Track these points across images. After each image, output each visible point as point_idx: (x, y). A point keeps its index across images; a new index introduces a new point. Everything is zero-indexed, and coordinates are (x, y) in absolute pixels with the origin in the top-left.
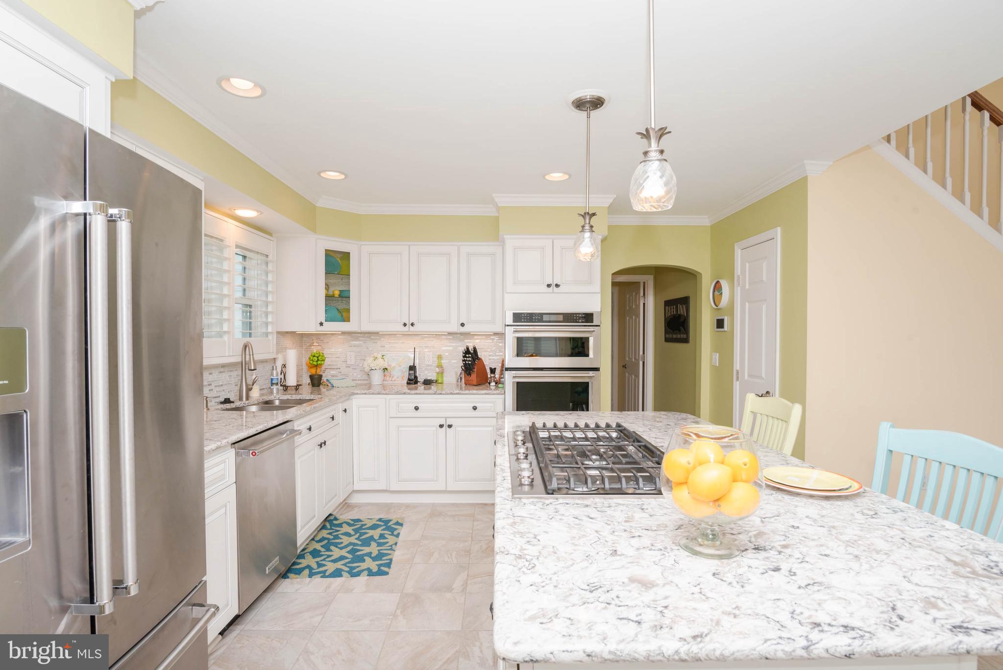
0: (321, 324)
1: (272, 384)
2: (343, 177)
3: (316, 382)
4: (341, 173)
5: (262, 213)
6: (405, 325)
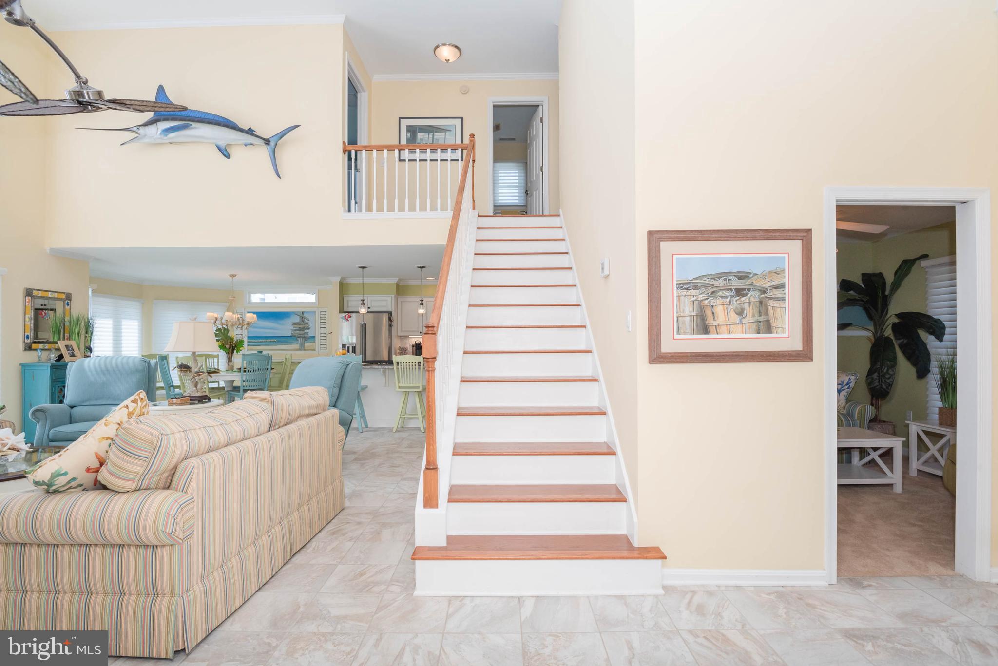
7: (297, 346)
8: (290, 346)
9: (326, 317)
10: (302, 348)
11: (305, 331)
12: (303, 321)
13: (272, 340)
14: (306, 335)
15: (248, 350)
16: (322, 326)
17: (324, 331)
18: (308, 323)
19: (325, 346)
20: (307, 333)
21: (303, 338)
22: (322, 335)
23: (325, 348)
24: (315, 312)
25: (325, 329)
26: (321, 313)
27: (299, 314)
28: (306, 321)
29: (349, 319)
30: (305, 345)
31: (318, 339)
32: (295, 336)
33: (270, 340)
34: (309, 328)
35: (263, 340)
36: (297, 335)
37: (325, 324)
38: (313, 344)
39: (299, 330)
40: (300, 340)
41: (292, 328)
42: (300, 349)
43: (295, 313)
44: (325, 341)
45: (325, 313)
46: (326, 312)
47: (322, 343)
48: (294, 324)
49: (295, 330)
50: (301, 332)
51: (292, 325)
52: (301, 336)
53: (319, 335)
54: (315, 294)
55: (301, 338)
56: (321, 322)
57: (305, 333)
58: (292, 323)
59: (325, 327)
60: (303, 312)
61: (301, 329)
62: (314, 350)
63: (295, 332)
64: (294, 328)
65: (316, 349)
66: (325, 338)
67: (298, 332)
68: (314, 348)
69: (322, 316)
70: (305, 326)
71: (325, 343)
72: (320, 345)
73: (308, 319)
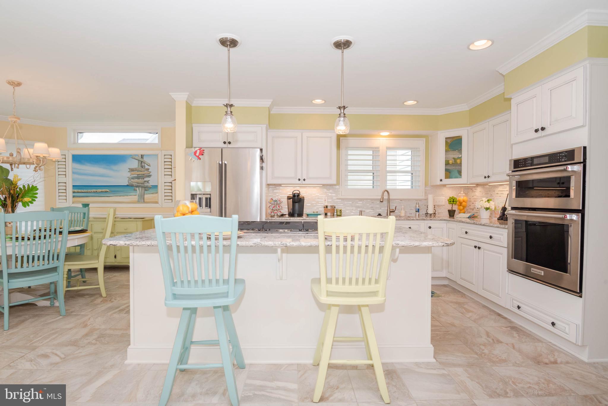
0: (441, 180)
1: (416, 211)
2: (416, 102)
3: (452, 215)
4: (415, 101)
5: (391, 133)
6: (485, 177)
7: (136, 198)
8: (126, 197)
9: (171, 162)
10: (142, 199)
11: (146, 179)
12: (142, 167)
13: (103, 190)
14: (146, 184)
15: (73, 203)
16: (166, 173)
17: (169, 179)
18: (148, 169)
19: (170, 198)
20: (148, 182)
21: (142, 187)
22: (166, 184)
23: (171, 201)
24: (157, 155)
25: (170, 176)
26: (166, 157)
27: (137, 157)
28: (147, 167)
29: (200, 156)
30: (146, 196)
31: (161, 189)
32: (132, 186)
33: (100, 190)
34: (150, 176)
35: (93, 190)
36: (135, 184)
37: (170, 170)
38: (157, 195)
39: (138, 178)
40: (139, 191)
41: (129, 175)
42: (138, 202)
43: (133, 157)
44: (170, 191)
45: (170, 157)
46: (171, 155)
47: (166, 194)
48: (132, 170)
49: (133, 178)
50: (140, 181)
51: (129, 172)
52: (140, 184)
53: (163, 184)
54: (157, 133)
55: (140, 188)
56: (165, 168)
57: (145, 181)
58: (129, 169)
59: (170, 173)
60: (142, 155)
61: (140, 177)
62: (157, 203)
63: (132, 180)
64: (130, 175)
65: (160, 202)
66: (170, 188)
67: (136, 180)
68: (157, 200)
69: (166, 160)
70: (145, 173)
71: (170, 194)
72: (165, 196)
73: (149, 165)
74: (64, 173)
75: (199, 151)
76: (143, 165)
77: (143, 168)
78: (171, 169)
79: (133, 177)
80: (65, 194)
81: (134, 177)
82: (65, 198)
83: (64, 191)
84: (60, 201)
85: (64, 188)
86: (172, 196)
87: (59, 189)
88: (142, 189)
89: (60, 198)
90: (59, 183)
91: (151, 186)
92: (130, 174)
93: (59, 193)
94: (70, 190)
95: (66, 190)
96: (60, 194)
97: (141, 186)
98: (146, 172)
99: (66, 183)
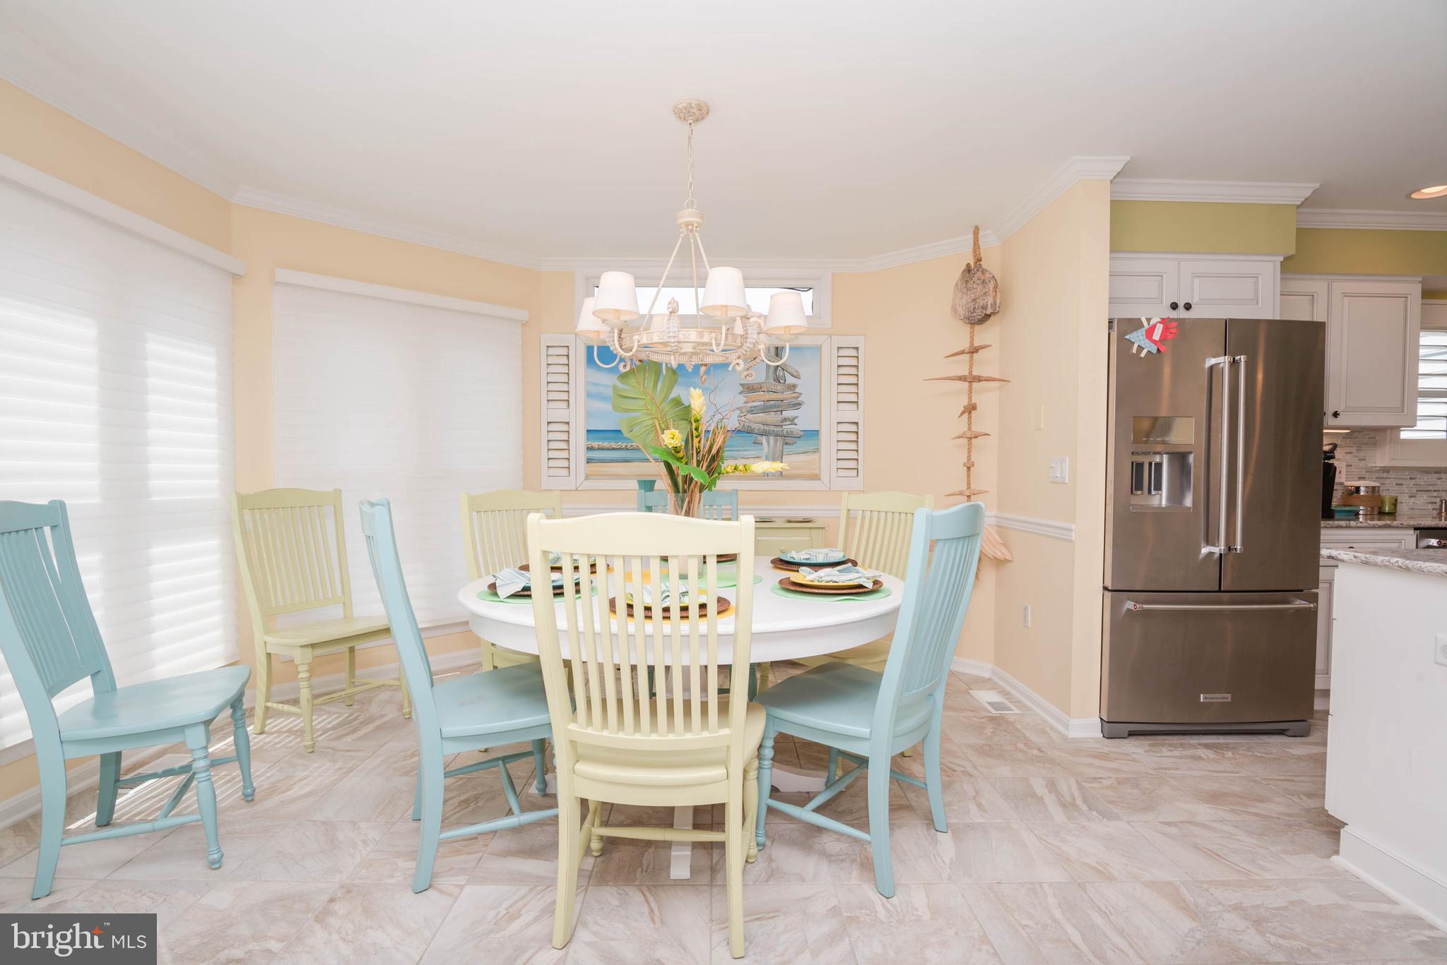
9: (857, 367)
11: (786, 414)
12: (777, 380)
14: (788, 427)
15: (587, 478)
16: (843, 398)
17: (850, 413)
18: (794, 386)
19: (852, 464)
20: (792, 421)
21: (776, 435)
22: (842, 427)
23: (854, 473)
24: (819, 348)
25: (854, 406)
26: (843, 352)
28: (790, 380)
31: (828, 440)
32: (749, 431)
34: (800, 404)
36: (756, 426)
37: (853, 389)
38: (816, 456)
39: (765, 410)
40: (768, 445)
41: (741, 401)
44: (853, 446)
45: (853, 353)
46: (857, 349)
47: (842, 455)
48: (748, 389)
49: (752, 411)
50: (772, 417)
51: (740, 393)
52: (772, 428)
53: (835, 427)
54: (810, 289)
55: (772, 439)
56: (839, 384)
57: (785, 420)
58: (741, 385)
59: (853, 398)
60: (777, 348)
61: (771, 407)
62: (816, 477)
63: (750, 416)
64: (746, 402)
65: (824, 477)
66: (853, 437)
67: (761, 417)
68: (816, 472)
69: (843, 361)
70: (785, 396)
71: (854, 455)
72: (838, 459)
73: (795, 374)
74: (564, 396)
75: (1162, 325)
76: (781, 374)
77: (780, 382)
78: (855, 387)
79: (751, 407)
80: (564, 454)
81: (755, 407)
82: (565, 464)
83: (564, 446)
84: (553, 472)
85: (564, 437)
86: (857, 460)
87: (548, 441)
88: (776, 441)
89: (552, 463)
90: (549, 423)
91: (802, 433)
92: (745, 399)
93: (549, 450)
94: (579, 441)
95: (568, 441)
96: (553, 454)
97: (773, 431)
98: (788, 394)
99: (568, 423)
